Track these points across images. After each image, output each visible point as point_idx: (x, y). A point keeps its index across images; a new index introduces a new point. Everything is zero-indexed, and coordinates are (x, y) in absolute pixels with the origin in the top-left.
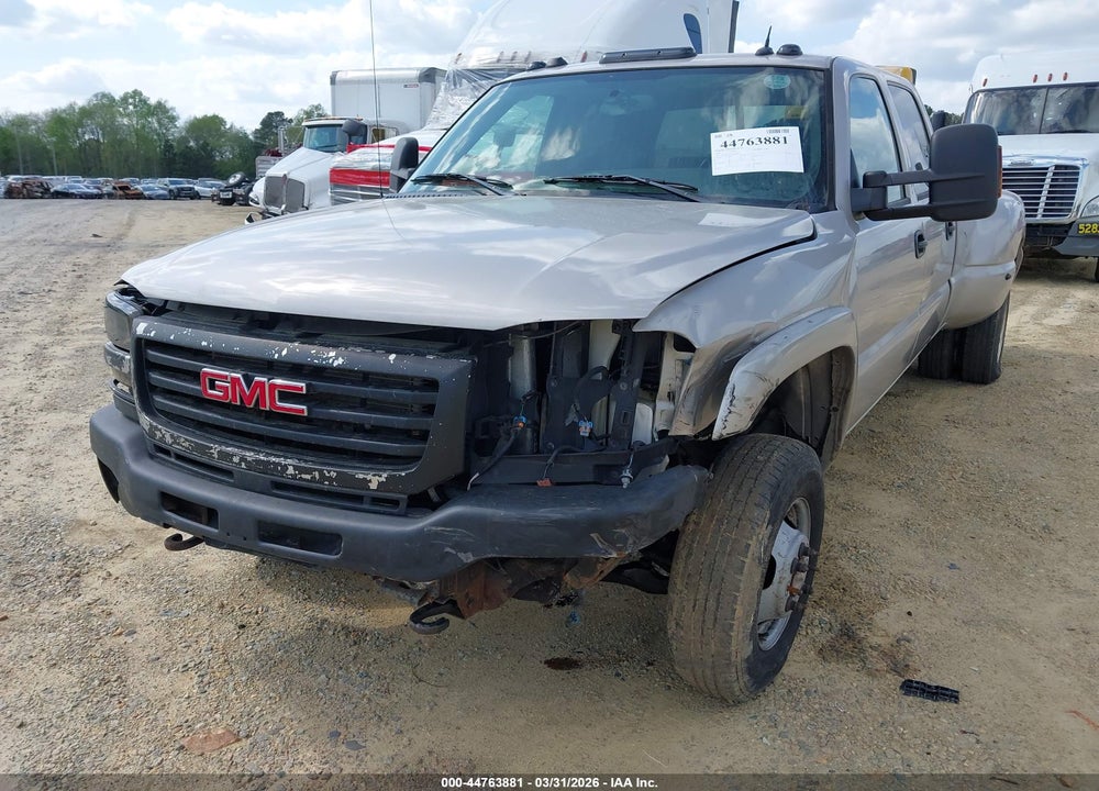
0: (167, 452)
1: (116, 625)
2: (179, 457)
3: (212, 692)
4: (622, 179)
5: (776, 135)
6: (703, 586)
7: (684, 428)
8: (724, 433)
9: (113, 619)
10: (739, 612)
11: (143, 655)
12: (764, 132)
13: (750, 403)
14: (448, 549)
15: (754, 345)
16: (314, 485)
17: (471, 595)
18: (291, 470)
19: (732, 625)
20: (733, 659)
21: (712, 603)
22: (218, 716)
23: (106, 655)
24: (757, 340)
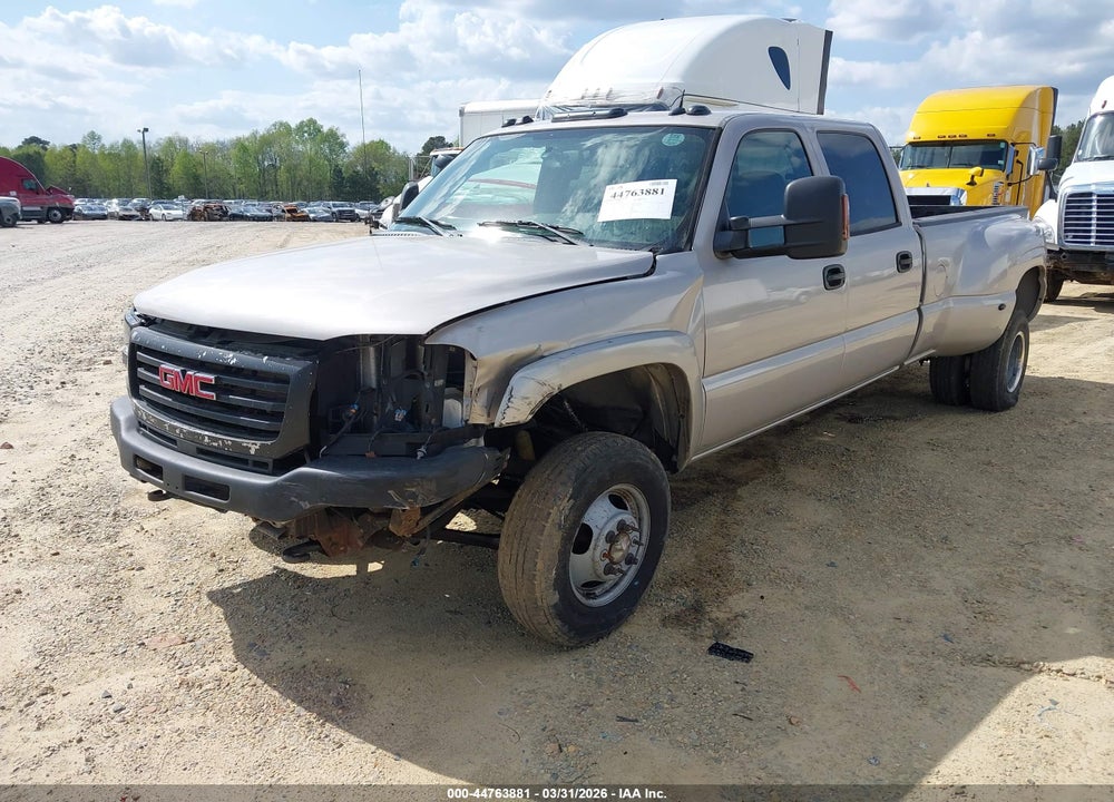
0: (145, 427)
1: (132, 563)
2: (151, 430)
3: (180, 611)
4: (528, 224)
5: (655, 187)
6: (515, 545)
7: (479, 417)
8: (504, 422)
9: (132, 559)
10: (540, 565)
11: (142, 585)
12: (646, 185)
13: (527, 401)
14: (293, 499)
15: (543, 357)
16: (219, 451)
17: (334, 540)
18: (206, 440)
19: (534, 575)
20: (540, 604)
21: (520, 558)
22: (176, 627)
23: (116, 583)
24: (545, 354)
